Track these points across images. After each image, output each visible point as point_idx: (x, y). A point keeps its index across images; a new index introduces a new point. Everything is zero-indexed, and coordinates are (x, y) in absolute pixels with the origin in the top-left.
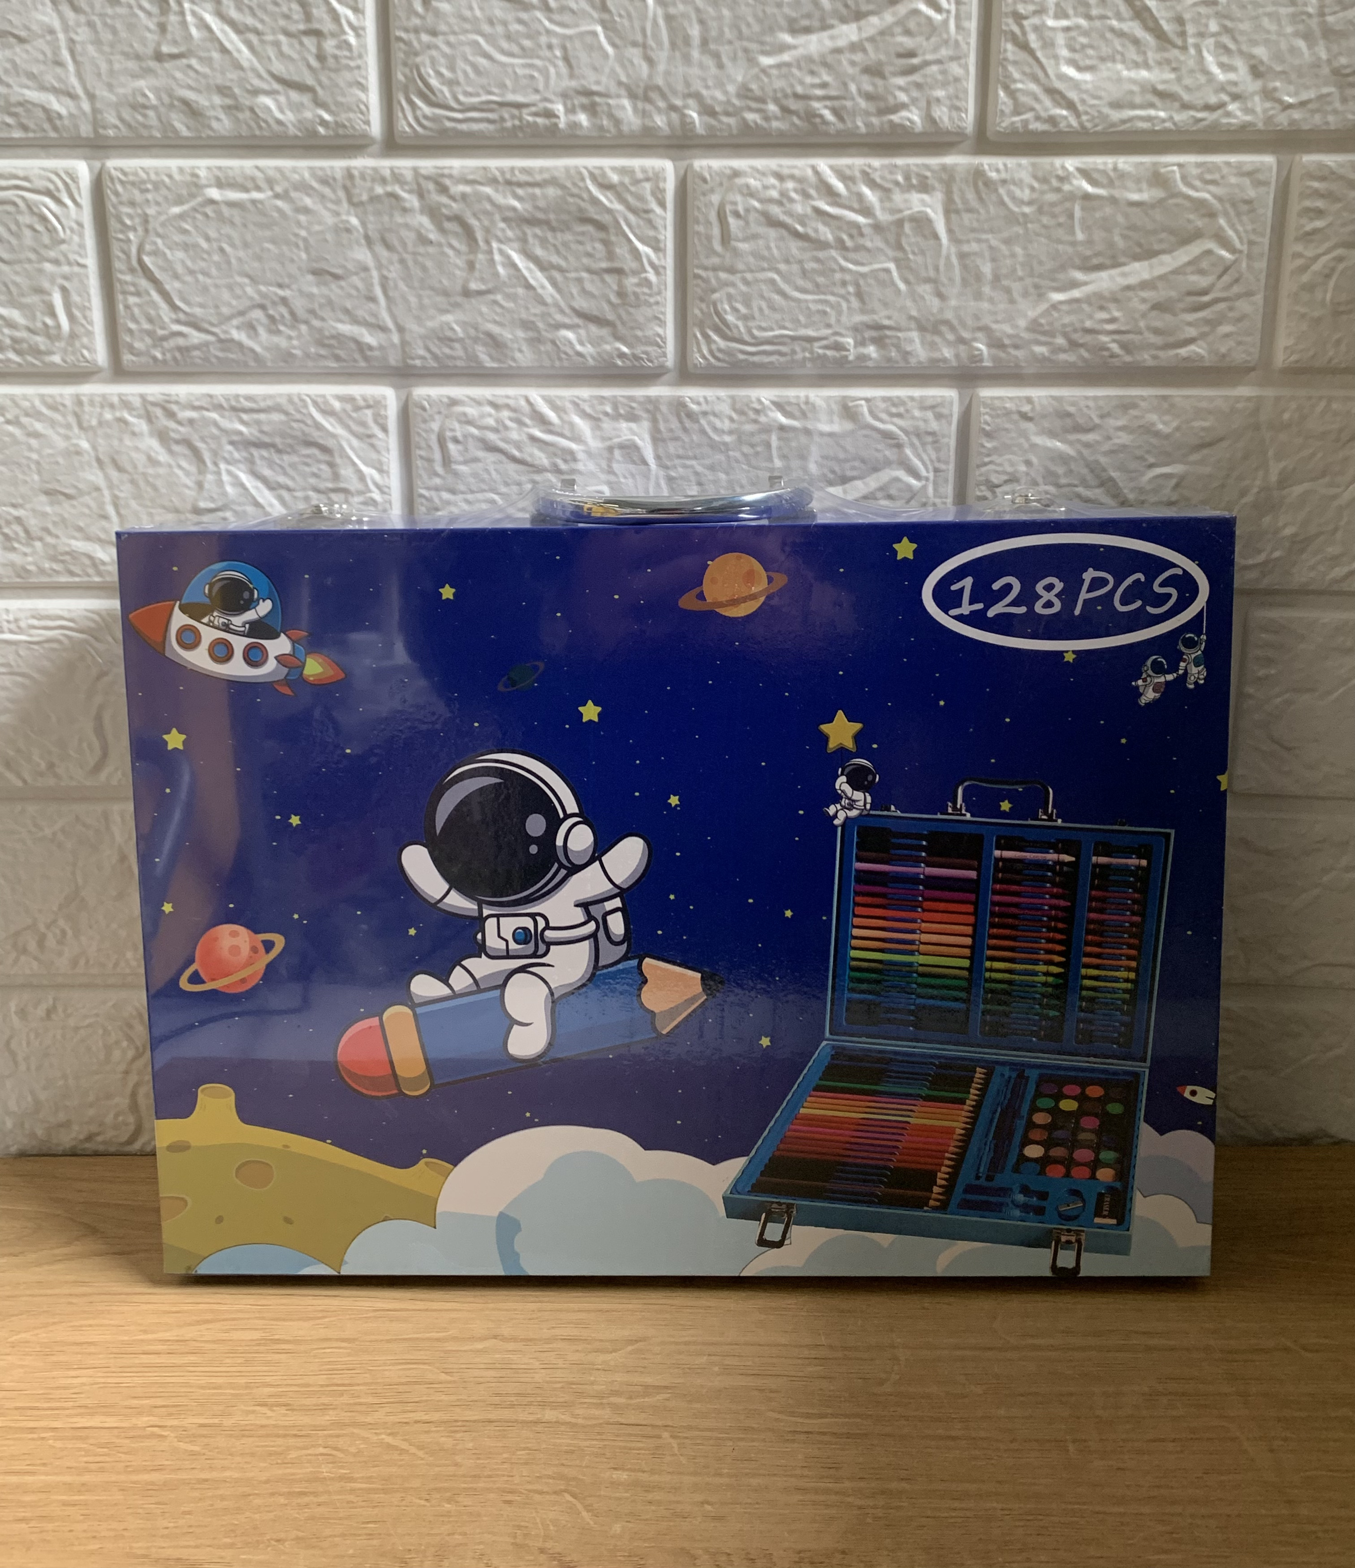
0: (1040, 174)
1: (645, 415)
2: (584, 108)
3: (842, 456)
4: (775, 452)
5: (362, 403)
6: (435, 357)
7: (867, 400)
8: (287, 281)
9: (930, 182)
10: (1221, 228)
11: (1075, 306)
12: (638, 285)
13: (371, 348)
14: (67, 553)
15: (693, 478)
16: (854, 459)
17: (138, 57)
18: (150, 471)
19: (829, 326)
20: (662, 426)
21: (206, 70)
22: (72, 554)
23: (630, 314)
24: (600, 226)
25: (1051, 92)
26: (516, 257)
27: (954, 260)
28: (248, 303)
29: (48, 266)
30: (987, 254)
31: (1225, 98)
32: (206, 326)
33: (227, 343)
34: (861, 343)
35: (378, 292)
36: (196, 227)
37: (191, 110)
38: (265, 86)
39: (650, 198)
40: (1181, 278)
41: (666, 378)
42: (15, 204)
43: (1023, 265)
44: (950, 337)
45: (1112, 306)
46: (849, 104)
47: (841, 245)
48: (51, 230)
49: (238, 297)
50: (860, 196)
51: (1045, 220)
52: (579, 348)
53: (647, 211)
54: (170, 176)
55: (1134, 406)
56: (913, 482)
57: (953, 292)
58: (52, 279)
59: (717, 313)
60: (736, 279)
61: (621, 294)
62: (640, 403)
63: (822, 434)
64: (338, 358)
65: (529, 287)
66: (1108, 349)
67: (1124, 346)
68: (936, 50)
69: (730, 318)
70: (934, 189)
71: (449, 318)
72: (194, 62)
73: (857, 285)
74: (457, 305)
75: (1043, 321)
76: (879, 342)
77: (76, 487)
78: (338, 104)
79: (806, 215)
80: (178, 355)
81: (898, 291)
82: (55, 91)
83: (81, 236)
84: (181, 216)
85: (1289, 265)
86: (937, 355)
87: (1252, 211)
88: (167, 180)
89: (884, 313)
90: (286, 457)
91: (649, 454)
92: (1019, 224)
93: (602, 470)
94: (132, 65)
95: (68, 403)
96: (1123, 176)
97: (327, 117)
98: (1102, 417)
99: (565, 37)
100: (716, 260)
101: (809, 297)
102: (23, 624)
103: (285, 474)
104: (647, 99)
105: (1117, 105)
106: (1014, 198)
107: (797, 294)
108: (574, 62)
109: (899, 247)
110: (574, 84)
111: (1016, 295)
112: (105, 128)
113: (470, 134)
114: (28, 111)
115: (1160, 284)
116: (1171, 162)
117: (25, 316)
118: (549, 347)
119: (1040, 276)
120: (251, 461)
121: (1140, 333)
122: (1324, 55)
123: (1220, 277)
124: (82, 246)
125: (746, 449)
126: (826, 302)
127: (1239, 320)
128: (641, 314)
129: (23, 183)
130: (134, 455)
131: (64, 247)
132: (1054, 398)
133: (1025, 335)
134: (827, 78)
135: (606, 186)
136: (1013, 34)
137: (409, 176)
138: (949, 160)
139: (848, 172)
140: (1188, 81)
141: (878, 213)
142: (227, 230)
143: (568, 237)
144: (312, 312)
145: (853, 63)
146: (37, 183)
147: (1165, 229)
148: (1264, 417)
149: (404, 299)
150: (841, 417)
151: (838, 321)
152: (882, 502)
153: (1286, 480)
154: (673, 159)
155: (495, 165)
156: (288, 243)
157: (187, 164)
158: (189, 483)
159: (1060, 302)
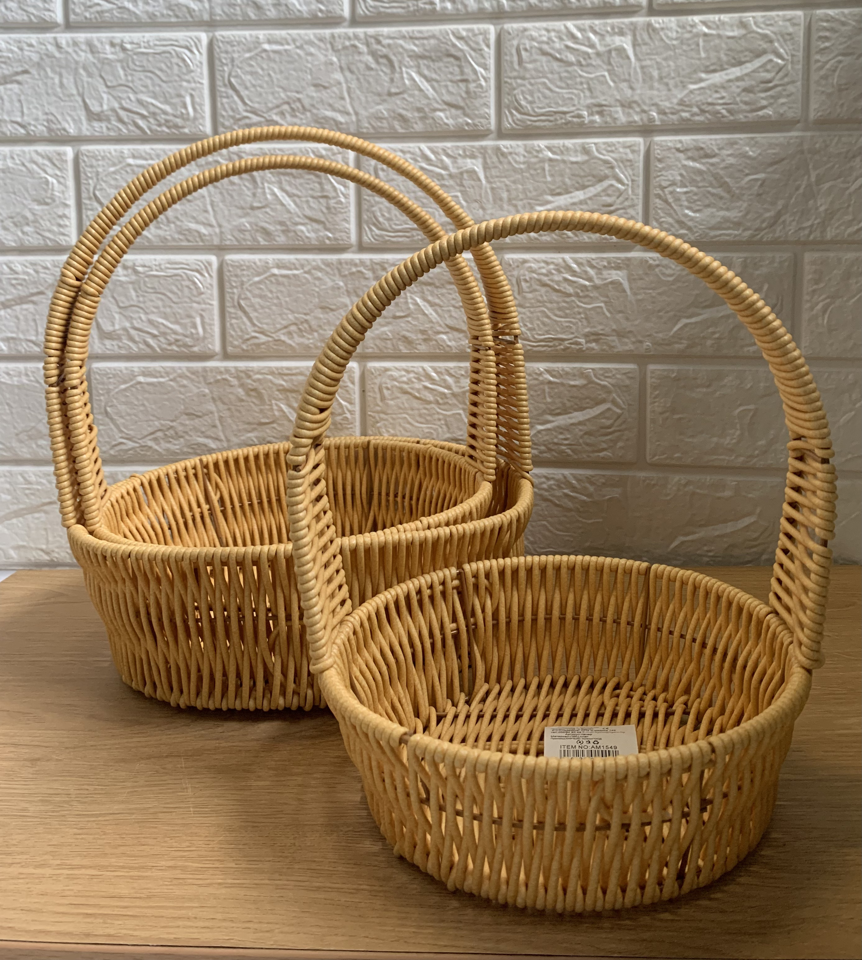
0: (681, 24)
1: (479, 155)
3: (582, 174)
4: (547, 173)
5: (336, 151)
6: (373, 127)
7: (595, 144)
8: (300, 89)
9: (625, 30)
10: (776, 48)
11: (702, 91)
12: (476, 87)
13: (341, 123)
14: (187, 230)
15: (504, 188)
16: (589, 176)
18: (230, 188)
19: (574, 105)
20: (488, 161)
22: (189, 230)
23: (472, 102)
24: (457, 58)
26: (414, 75)
27: (639, 70)
28: (281, 101)
29: (185, 84)
30: (655, 66)
32: (261, 113)
33: (270, 122)
34: (591, 114)
35: (346, 95)
36: (257, 64)
37: (257, 6)
39: (481, 43)
40: (757, 74)
41: (491, 136)
42: (170, 53)
43: (674, 70)
44: (638, 109)
45: (722, 91)
47: (580, 64)
48: (187, 65)
49: (276, 98)
50: (589, 39)
51: (685, 47)
52: (446, 121)
53: (481, 50)
54: (245, 39)
55: (736, 143)
56: (620, 186)
57: (638, 85)
58: (186, 90)
59: (516, 100)
60: (526, 82)
61: (468, 92)
62: (477, 149)
63: (572, 163)
65: (421, 90)
66: (720, 113)
67: (729, 111)
69: (523, 103)
70: (627, 34)
71: (380, 107)
73: (588, 84)
74: (384, 101)
75: (686, 99)
76: (601, 113)
79: (561, 49)
81: (610, 87)
83: (201, 68)
84: (250, 58)
85: (815, 66)
86: (631, 119)
87: (792, 39)
89: (603, 98)
90: (298, 180)
91: (482, 176)
92: (671, 49)
93: (458, 185)
96: (723, 23)
97: (323, 8)
98: (719, 149)
100: (515, 74)
101: (564, 91)
102: (163, 267)
103: (297, 189)
106: (668, 37)
107: (557, 90)
109: (610, 64)
111: (671, 86)
112: (215, 15)
113: (393, 15)
114: (179, 8)
115: (746, 78)
116: (749, 16)
117: (172, 108)
118: (431, 121)
119: (683, 76)
120: (280, 182)
121: (737, 104)
123: (777, 73)
124: (201, 73)
125: (532, 172)
126: (572, 93)
127: (790, 95)
128: (477, 103)
129: (175, 43)
131: (193, 74)
132: (694, 140)
133: (677, 107)
135: (460, 38)
137: (362, 36)
138: (634, 19)
139: (582, 27)
141: (598, 46)
142: (272, 65)
143: (441, 64)
144: (313, 106)
146: (182, 43)
147: (747, 50)
148: (806, 147)
149: (359, 98)
150: (582, 153)
151: (579, 103)
152: (604, 198)
153: (819, 181)
154: (494, 24)
155: (404, 29)
156: (301, 70)
157: (254, 33)
158: (249, 193)
159: (695, 90)
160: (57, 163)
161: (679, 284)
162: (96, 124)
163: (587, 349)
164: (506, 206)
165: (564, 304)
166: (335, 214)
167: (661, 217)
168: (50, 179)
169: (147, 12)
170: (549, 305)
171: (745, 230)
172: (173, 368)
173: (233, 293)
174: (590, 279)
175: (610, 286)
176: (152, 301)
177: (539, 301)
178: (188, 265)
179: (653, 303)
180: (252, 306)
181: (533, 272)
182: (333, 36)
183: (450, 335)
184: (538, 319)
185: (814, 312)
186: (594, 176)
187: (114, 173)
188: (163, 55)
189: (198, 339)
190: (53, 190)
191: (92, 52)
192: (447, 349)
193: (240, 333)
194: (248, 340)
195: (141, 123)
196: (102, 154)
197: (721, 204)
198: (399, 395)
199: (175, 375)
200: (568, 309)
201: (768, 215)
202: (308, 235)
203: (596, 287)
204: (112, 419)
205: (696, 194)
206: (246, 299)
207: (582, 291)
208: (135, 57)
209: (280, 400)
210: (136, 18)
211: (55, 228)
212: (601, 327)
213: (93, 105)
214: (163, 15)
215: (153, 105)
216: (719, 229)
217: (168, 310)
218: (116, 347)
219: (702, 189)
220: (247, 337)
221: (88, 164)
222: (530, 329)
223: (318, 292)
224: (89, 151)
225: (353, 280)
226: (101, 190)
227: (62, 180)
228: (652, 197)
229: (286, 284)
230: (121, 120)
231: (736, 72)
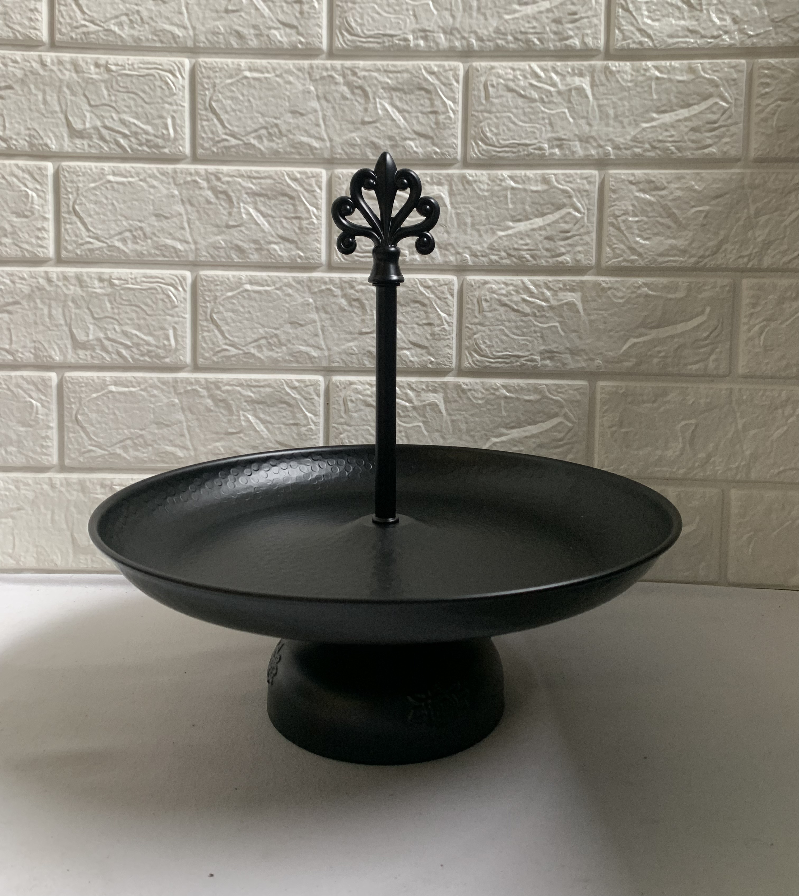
0: (635, 69)
1: (446, 182)
2: (422, 38)
3: (542, 202)
4: (509, 201)
5: (310, 175)
6: (346, 153)
7: (555, 175)
8: (278, 115)
9: (584, 72)
10: (722, 92)
11: (653, 129)
12: (445, 119)
13: (316, 149)
14: (163, 246)
15: (469, 213)
16: (548, 204)
17: (217, 11)
18: (207, 206)
19: (536, 139)
20: (454, 188)
21: (247, 17)
22: (166, 246)
23: (440, 133)
24: (428, 91)
25: (640, 30)
26: (387, 106)
27: (596, 108)
28: (259, 126)
29: (167, 106)
30: (611, 105)
31: (721, 32)
32: (239, 136)
33: (248, 145)
34: (551, 147)
35: (321, 122)
36: (238, 89)
37: (240, 36)
38: (275, 26)
39: (451, 78)
40: (704, 116)
41: (457, 165)
42: (154, 76)
43: (628, 110)
44: (595, 144)
45: (671, 129)
46: (546, 36)
47: (542, 101)
48: (170, 89)
49: (254, 123)
50: (551, 78)
51: (639, 89)
52: (415, 149)
53: (450, 85)
54: (227, 65)
55: (684, 178)
56: (577, 214)
57: (595, 123)
58: (168, 112)
59: (482, 132)
60: (492, 116)
61: (437, 123)
62: (444, 177)
63: (533, 192)
64: (300, 154)
65: (393, 120)
66: (670, 150)
67: (677, 148)
68: (586, 11)
69: (489, 134)
70: (586, 75)
71: (354, 135)
72: (243, 14)
73: (550, 119)
74: (358, 129)
75: (638, 136)
76: (560, 147)
77: (170, 213)
78: (308, 34)
79: (525, 87)
80: (224, 150)
81: (569, 122)
82: (177, 25)
83: (183, 92)
84: (231, 84)
85: (755, 110)
86: (588, 153)
87: (736, 84)
88: (226, 67)
89: (562, 132)
90: (272, 202)
91: (448, 201)
92: (625, 91)
94: (214, 15)
95: (170, 172)
96: (674, 68)
97: (303, 40)
98: (668, 183)
99: (414, 6)
100: (482, 108)
101: (527, 125)
102: (138, 280)
103: (271, 209)
104: (451, 34)
105: (671, 36)
106: (623, 79)
107: (521, 124)
108: (418, 16)
109: (570, 102)
110: (418, 26)
111: (625, 124)
112: (199, 42)
113: (369, 49)
114: (164, 34)
115: (694, 119)
116: (697, 63)
117: (153, 129)
118: (401, 149)
119: (637, 115)
120: (255, 203)
121: (685, 142)
122: (766, 13)
123: (722, 115)
124: (183, 97)
125: (495, 199)
126: (535, 127)
127: (732, 136)
128: (446, 133)
129: (159, 67)
130: (200, 198)
131: (175, 97)
132: (645, 174)
133: (630, 143)
134: (535, 24)
135: (431, 73)
136: (621, 4)
137: (339, 68)
138: (592, 63)
139: (545, 67)
140: (703, 25)
141: (560, 86)
142: (252, 91)
143: (413, 97)
144: (289, 131)
145: (548, 18)
146: (166, 67)
147: (695, 93)
148: (746, 182)
149: (333, 125)
150: (542, 183)
151: (541, 136)
152: (562, 225)
153: (758, 213)
154: (463, 62)
155: (379, 63)
156: (280, 98)
157: (236, 61)
158: (225, 213)
159: (647, 128)
160: (37, 177)
161: (629, 306)
162: (78, 141)
163: (542, 366)
164: (469, 231)
165: (521, 323)
166: (307, 234)
167: (614, 244)
168: (30, 192)
169: (132, 36)
170: (507, 324)
171: (690, 257)
172: (144, 378)
173: (207, 307)
174: (546, 300)
175: (565, 307)
176: (126, 313)
177: (498, 320)
178: (163, 279)
179: (605, 323)
180: (224, 319)
181: (494, 292)
182: (311, 67)
183: (413, 351)
184: (497, 337)
185: (751, 334)
186: (552, 204)
187: (94, 188)
188: (147, 78)
189: (170, 351)
190: (32, 203)
191: (77, 72)
192: (410, 364)
193: (211, 346)
194: (219, 352)
195: (122, 141)
196: (83, 170)
197: (668, 232)
198: (363, 407)
199: (146, 385)
200: (525, 328)
201: (711, 244)
202: (280, 253)
203: (551, 308)
204: (83, 428)
205: (646, 223)
206: (218, 312)
207: (539, 311)
208: (119, 78)
209: (247, 411)
210: (122, 41)
211: (33, 241)
212: (555, 345)
213: (76, 122)
214: (148, 40)
215: (135, 124)
216: (667, 255)
217: (142, 322)
218: (89, 357)
219: (652, 219)
220: (218, 349)
221: (68, 179)
222: (489, 347)
223: (288, 308)
224: (70, 167)
225: (322, 297)
226: (81, 204)
227: (41, 194)
228: (605, 224)
229: (258, 299)
230: (102, 138)
231: (684, 113)
